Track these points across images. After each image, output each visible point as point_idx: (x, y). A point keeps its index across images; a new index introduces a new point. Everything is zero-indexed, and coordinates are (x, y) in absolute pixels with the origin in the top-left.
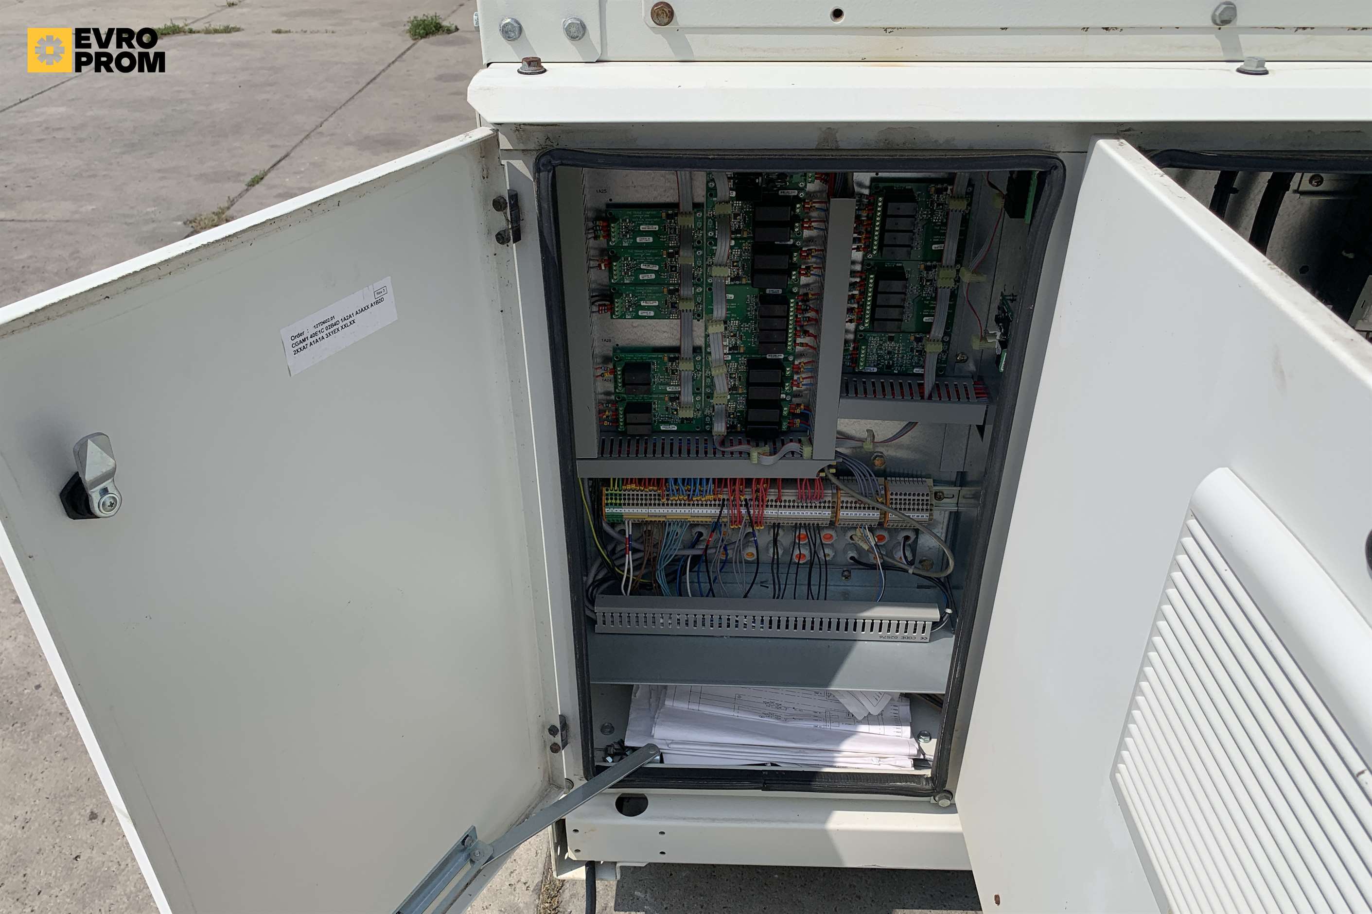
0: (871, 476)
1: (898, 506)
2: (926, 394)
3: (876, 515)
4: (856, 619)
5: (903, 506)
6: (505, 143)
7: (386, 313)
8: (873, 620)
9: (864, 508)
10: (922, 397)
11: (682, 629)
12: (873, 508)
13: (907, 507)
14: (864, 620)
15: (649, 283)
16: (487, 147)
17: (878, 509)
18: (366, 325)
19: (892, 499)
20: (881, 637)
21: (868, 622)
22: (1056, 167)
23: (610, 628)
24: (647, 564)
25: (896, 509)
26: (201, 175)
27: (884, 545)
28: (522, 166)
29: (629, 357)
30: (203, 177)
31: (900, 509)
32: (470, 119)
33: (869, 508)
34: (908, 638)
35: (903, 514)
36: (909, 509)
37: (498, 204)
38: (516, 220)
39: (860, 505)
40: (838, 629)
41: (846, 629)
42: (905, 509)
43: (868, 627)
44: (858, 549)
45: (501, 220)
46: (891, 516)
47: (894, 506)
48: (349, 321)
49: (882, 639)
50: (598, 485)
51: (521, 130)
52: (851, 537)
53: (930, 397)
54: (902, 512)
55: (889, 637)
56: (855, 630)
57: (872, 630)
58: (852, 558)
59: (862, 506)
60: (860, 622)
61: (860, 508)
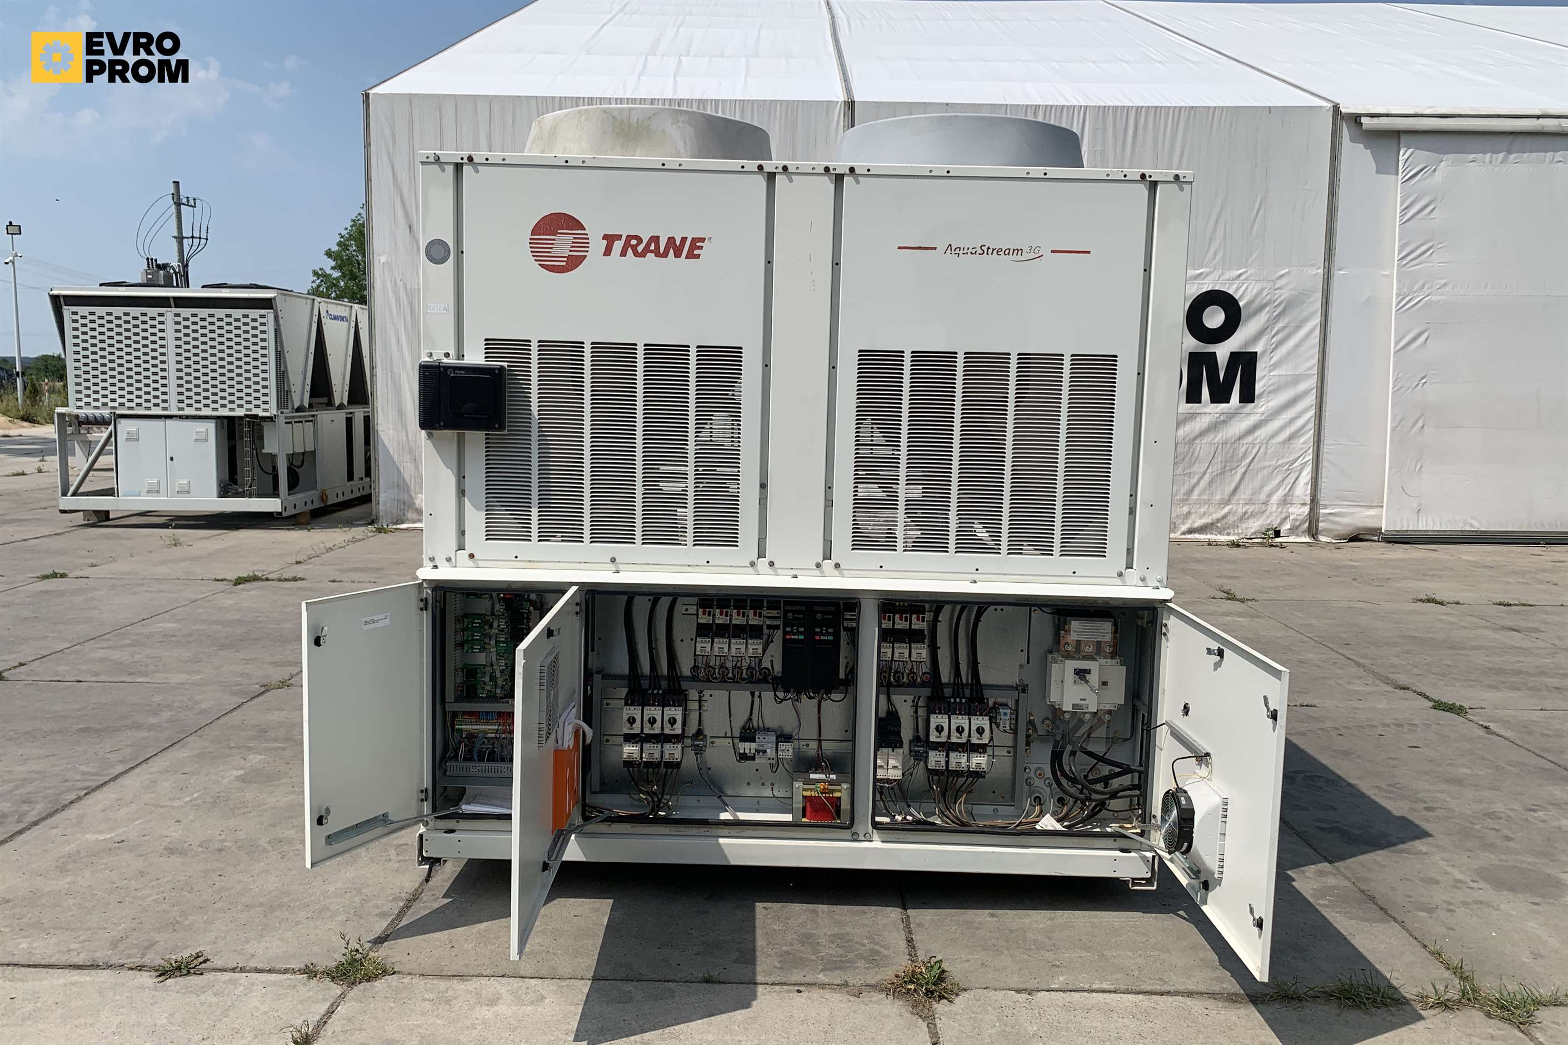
6: (425, 585)
7: (387, 622)
11: (480, 774)
15: (477, 640)
16: (420, 585)
18: (381, 624)
23: (452, 773)
24: (469, 751)
26: (272, 663)
28: (429, 591)
29: (469, 667)
30: (275, 664)
32: (417, 578)
37: (422, 600)
38: (426, 604)
45: (422, 605)
48: (378, 621)
50: (455, 715)
51: (430, 581)
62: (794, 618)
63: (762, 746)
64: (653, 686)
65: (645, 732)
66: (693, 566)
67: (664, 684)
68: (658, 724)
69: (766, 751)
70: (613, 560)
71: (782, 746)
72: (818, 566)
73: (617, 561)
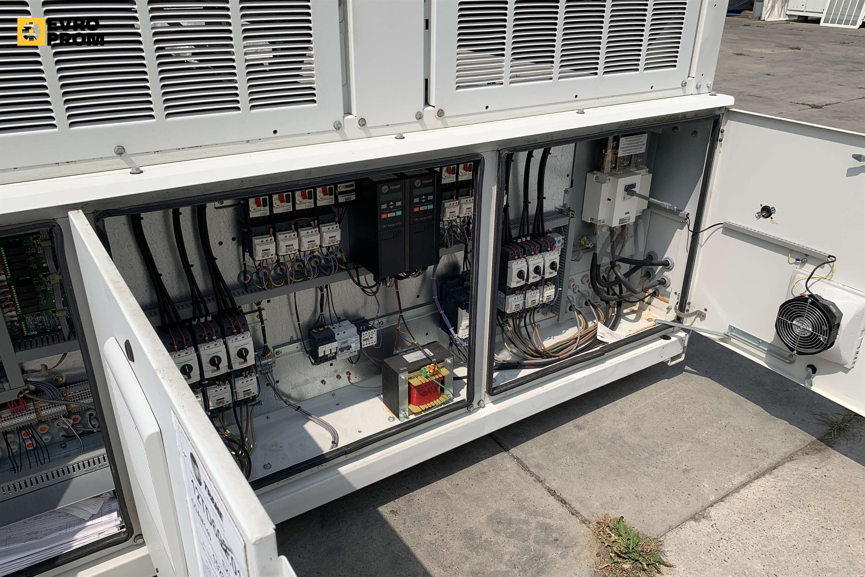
0: (54, 388)
1: (75, 399)
2: (66, 338)
3: (64, 407)
4: (68, 467)
5: (78, 398)
8: (78, 464)
9: (55, 406)
10: (65, 340)
12: (61, 405)
13: (81, 398)
14: (73, 465)
17: (63, 404)
19: (70, 397)
20: (86, 471)
21: (76, 466)
22: (55, 226)
25: (74, 401)
27: (79, 422)
31: (77, 400)
33: (58, 405)
34: (102, 466)
35: (79, 403)
36: (82, 399)
39: (53, 405)
40: (59, 476)
41: (64, 474)
42: (79, 400)
43: (76, 468)
44: (65, 429)
46: (73, 406)
47: (73, 400)
49: (87, 472)
52: (58, 425)
53: (69, 339)
54: (78, 401)
55: (91, 469)
56: (69, 473)
57: (79, 469)
58: (63, 436)
59: (54, 405)
60: (71, 468)
61: (53, 407)
62: (390, 191)
63: (346, 342)
64: (198, 314)
65: (206, 377)
66: (254, 141)
67: (212, 306)
68: (224, 363)
69: (350, 347)
70: (120, 152)
71: (365, 335)
72: (419, 117)
73: (128, 151)
